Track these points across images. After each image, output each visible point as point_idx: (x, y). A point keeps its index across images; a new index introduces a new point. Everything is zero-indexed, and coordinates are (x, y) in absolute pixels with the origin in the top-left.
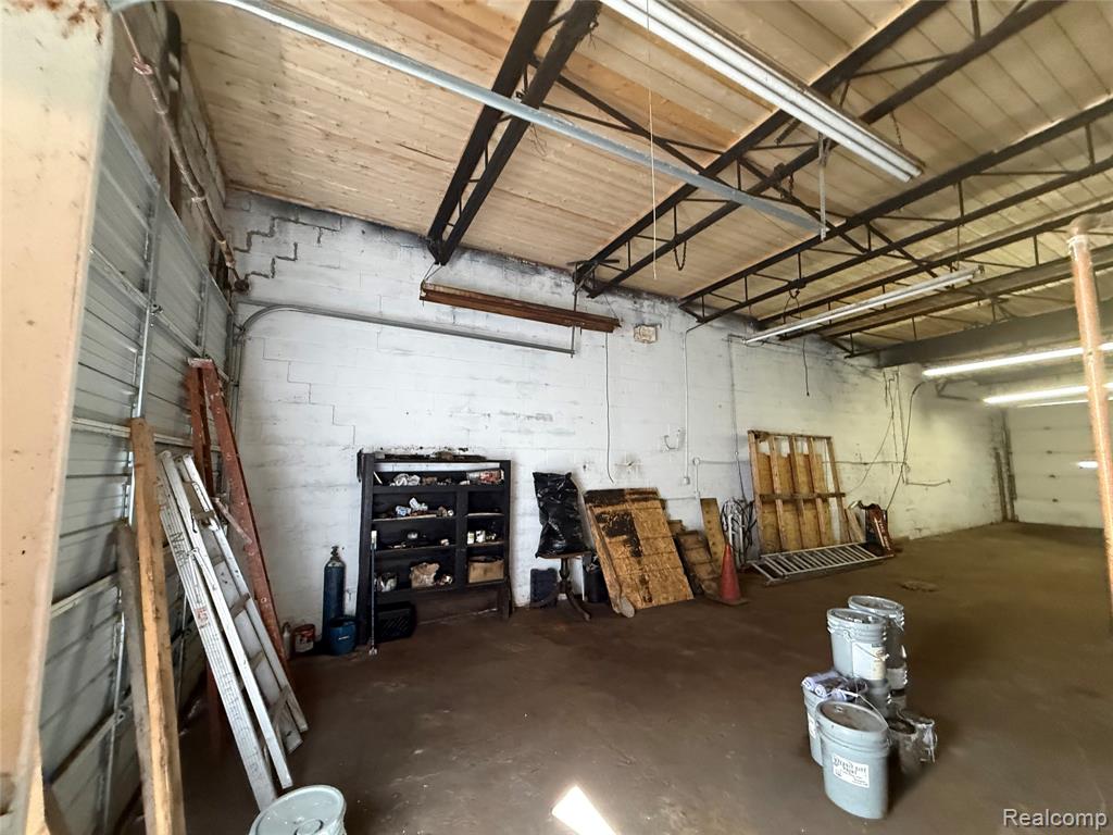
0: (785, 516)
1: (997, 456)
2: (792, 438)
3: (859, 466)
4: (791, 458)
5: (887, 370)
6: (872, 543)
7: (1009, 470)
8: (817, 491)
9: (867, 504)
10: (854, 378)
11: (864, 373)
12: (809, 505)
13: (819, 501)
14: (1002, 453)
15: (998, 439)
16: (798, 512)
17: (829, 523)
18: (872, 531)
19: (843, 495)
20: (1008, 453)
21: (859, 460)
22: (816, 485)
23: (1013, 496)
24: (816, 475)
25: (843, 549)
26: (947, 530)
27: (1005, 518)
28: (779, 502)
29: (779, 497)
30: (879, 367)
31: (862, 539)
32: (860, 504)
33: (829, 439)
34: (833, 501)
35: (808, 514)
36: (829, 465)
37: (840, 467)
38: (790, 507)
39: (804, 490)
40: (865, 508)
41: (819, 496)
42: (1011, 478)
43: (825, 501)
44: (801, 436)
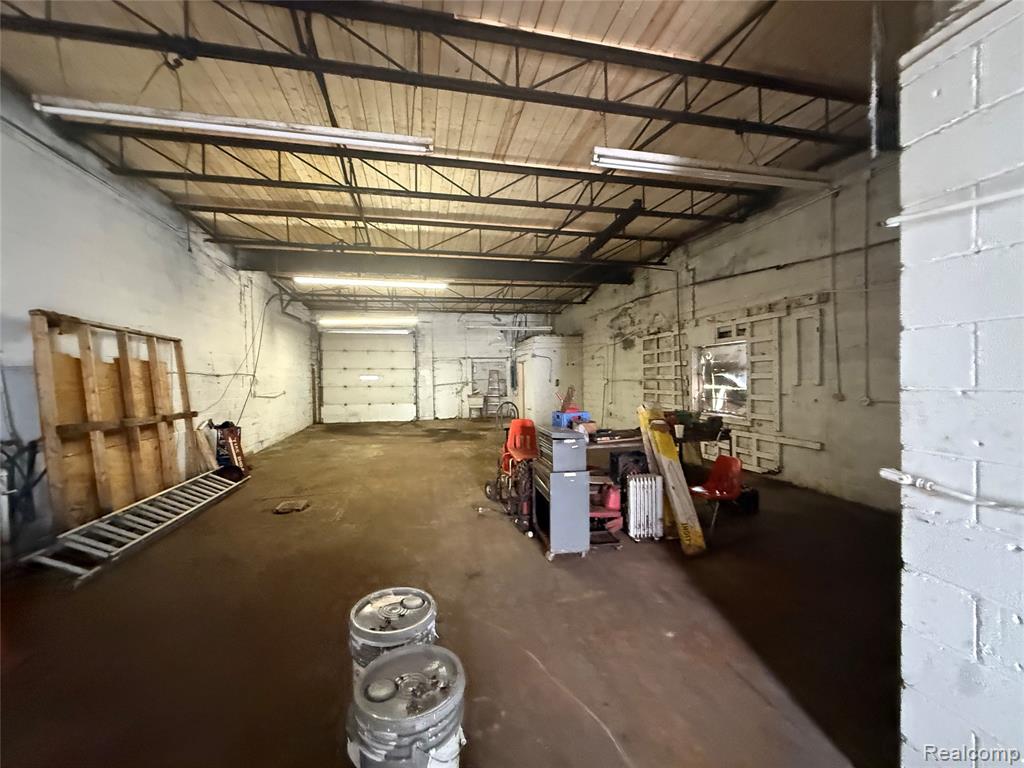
0: (109, 456)
1: (313, 372)
2: (122, 336)
3: (210, 378)
4: (120, 366)
5: (242, 272)
6: (228, 469)
7: (320, 382)
8: (161, 412)
9: (218, 422)
10: (210, 272)
11: (221, 269)
12: (148, 433)
13: (163, 426)
14: (315, 367)
15: (315, 357)
16: (131, 445)
17: (174, 453)
18: (224, 452)
19: (195, 414)
20: (320, 369)
21: (210, 372)
22: (159, 403)
23: (321, 405)
24: (160, 391)
25: (194, 483)
26: (281, 438)
27: (315, 422)
28: (97, 437)
29: (97, 426)
30: (236, 268)
31: (216, 467)
32: (211, 425)
33: (177, 342)
34: (180, 424)
35: (146, 446)
36: (176, 377)
37: (190, 379)
38: (116, 440)
39: (140, 413)
40: (217, 428)
41: (164, 418)
42: (321, 388)
43: (170, 425)
44: (139, 333)
